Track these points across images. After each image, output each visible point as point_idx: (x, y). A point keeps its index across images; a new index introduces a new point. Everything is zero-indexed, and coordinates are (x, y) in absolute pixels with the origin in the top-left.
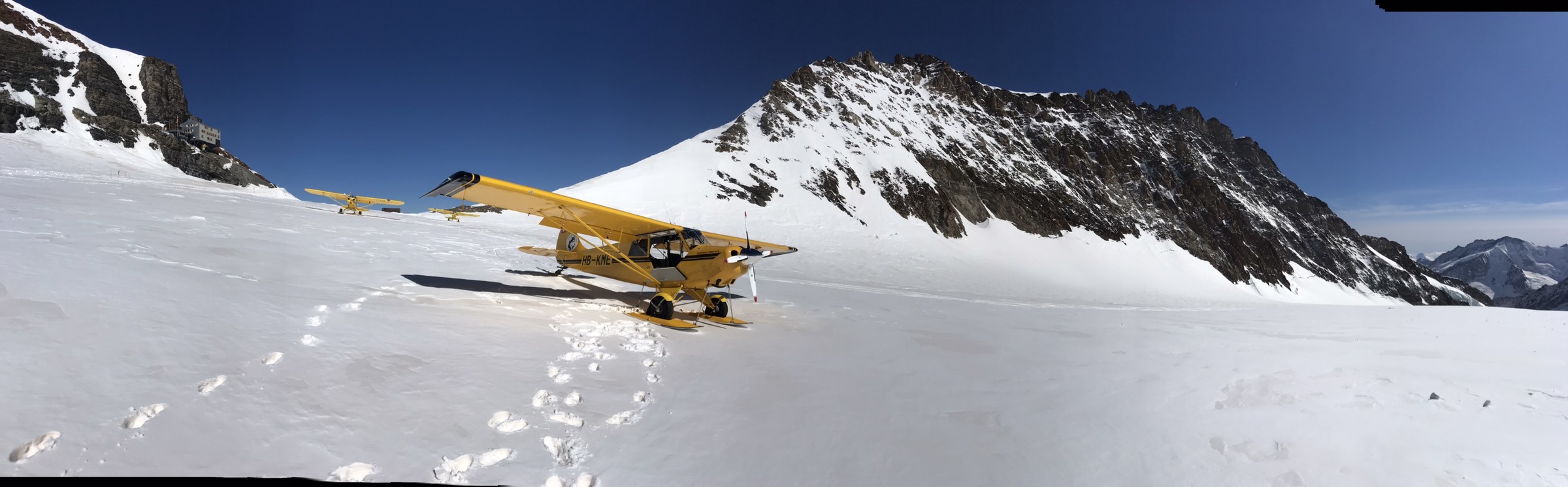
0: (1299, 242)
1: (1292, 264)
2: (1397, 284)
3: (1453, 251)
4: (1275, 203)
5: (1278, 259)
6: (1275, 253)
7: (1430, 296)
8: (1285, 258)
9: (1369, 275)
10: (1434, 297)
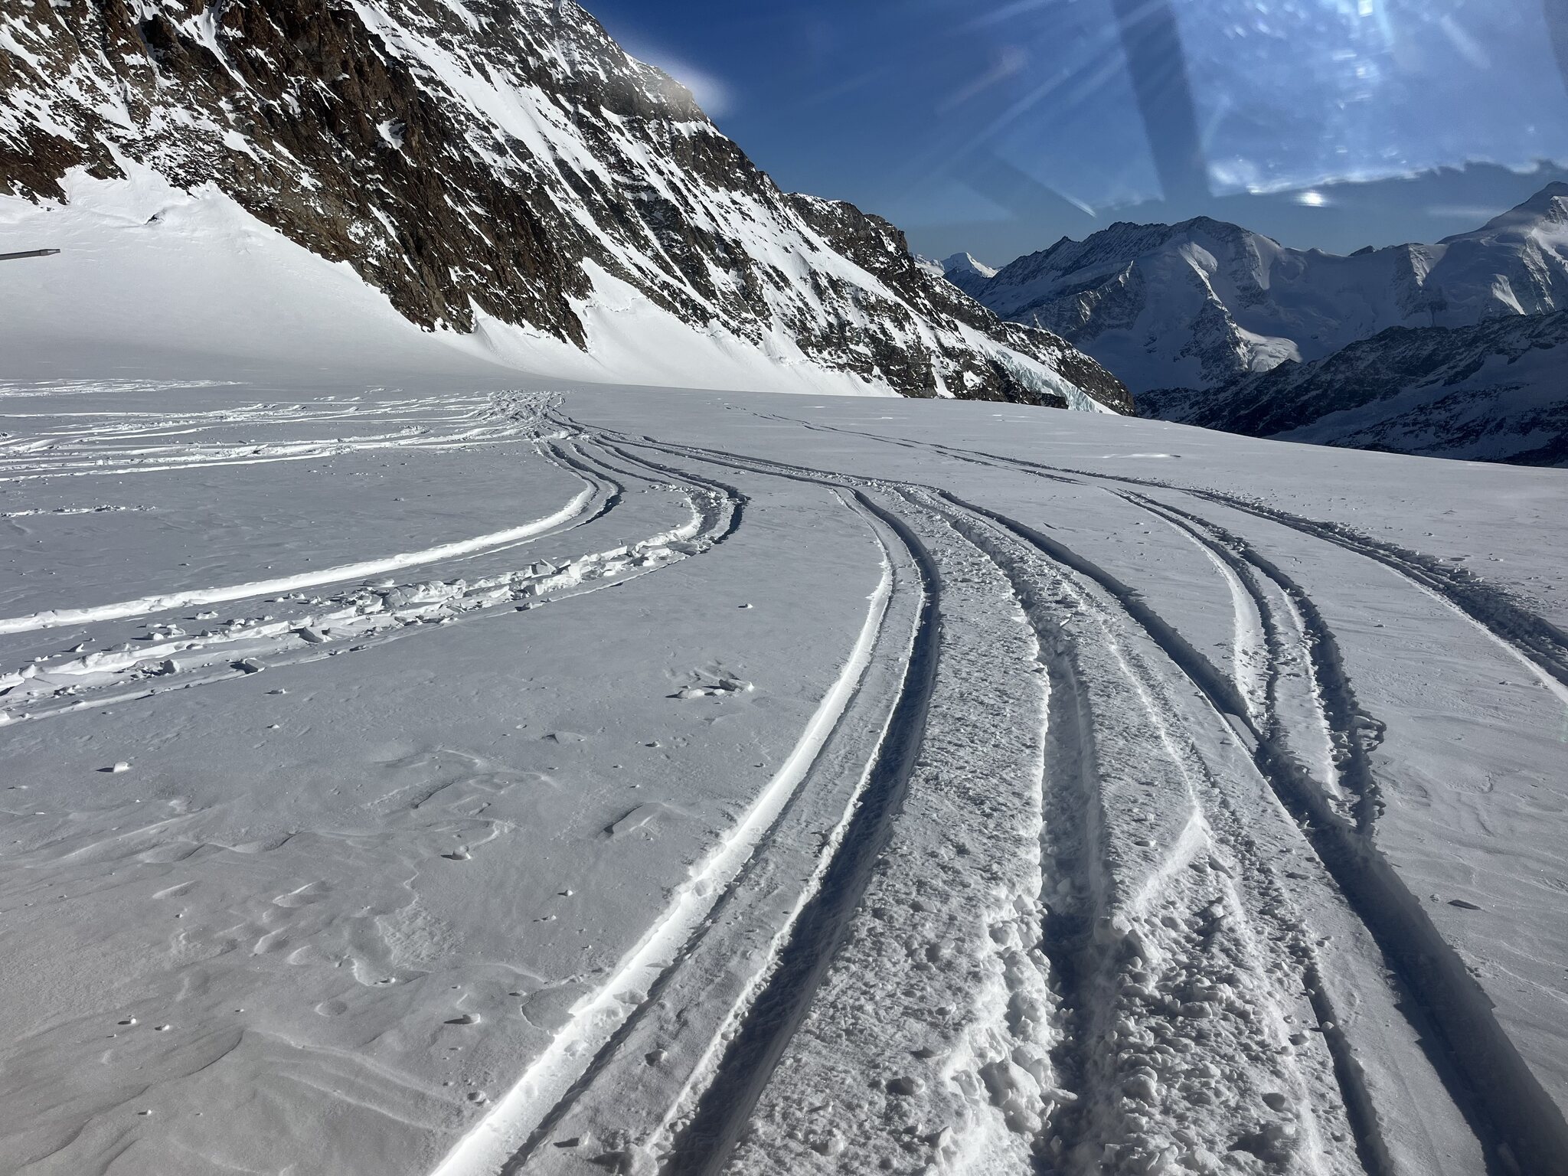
0: (607, 200)
1: (588, 266)
2: (874, 339)
3: (1048, 253)
4: (539, 76)
5: (548, 252)
6: (539, 232)
7: (959, 375)
8: (568, 250)
9: (799, 309)
10: (971, 379)
